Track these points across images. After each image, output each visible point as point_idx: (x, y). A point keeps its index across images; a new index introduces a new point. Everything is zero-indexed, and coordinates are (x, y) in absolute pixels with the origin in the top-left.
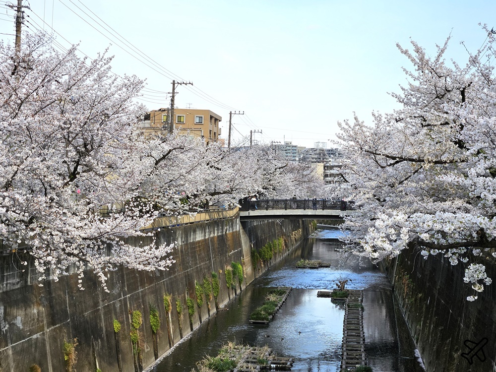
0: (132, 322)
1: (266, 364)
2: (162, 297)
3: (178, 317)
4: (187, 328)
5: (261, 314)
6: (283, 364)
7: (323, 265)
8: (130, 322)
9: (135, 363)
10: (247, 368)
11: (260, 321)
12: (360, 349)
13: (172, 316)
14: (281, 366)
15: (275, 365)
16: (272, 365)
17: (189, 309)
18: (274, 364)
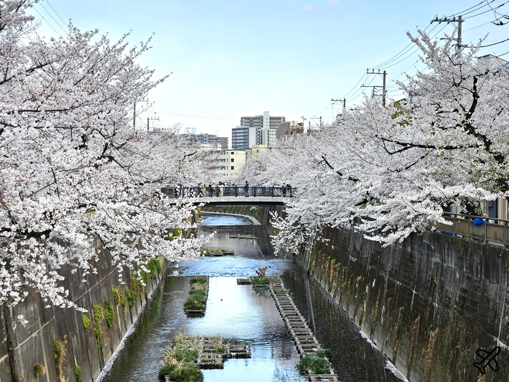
0: (95, 316)
1: (226, 353)
2: (111, 289)
3: (123, 309)
4: (129, 321)
5: (194, 303)
6: (241, 351)
7: (227, 252)
8: (94, 317)
9: (99, 359)
10: (209, 357)
11: (196, 311)
12: (308, 333)
13: (119, 310)
14: (241, 353)
15: (235, 354)
16: (232, 353)
17: (129, 301)
18: (234, 352)
